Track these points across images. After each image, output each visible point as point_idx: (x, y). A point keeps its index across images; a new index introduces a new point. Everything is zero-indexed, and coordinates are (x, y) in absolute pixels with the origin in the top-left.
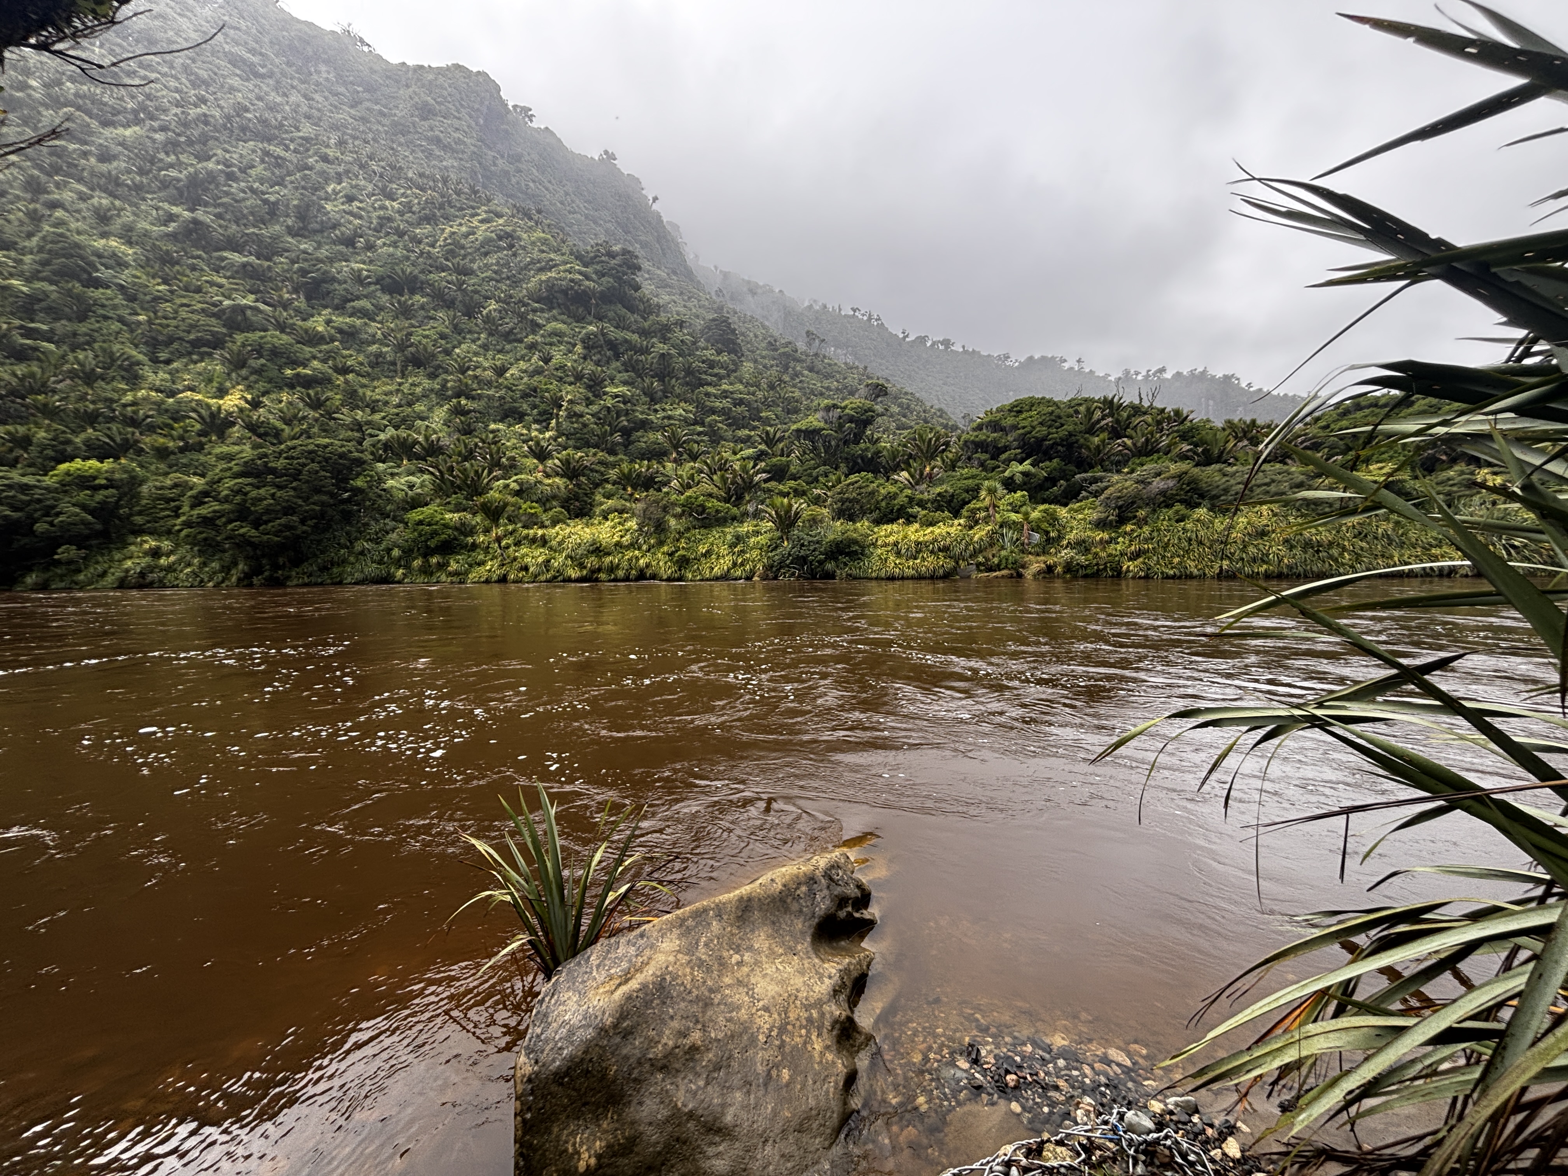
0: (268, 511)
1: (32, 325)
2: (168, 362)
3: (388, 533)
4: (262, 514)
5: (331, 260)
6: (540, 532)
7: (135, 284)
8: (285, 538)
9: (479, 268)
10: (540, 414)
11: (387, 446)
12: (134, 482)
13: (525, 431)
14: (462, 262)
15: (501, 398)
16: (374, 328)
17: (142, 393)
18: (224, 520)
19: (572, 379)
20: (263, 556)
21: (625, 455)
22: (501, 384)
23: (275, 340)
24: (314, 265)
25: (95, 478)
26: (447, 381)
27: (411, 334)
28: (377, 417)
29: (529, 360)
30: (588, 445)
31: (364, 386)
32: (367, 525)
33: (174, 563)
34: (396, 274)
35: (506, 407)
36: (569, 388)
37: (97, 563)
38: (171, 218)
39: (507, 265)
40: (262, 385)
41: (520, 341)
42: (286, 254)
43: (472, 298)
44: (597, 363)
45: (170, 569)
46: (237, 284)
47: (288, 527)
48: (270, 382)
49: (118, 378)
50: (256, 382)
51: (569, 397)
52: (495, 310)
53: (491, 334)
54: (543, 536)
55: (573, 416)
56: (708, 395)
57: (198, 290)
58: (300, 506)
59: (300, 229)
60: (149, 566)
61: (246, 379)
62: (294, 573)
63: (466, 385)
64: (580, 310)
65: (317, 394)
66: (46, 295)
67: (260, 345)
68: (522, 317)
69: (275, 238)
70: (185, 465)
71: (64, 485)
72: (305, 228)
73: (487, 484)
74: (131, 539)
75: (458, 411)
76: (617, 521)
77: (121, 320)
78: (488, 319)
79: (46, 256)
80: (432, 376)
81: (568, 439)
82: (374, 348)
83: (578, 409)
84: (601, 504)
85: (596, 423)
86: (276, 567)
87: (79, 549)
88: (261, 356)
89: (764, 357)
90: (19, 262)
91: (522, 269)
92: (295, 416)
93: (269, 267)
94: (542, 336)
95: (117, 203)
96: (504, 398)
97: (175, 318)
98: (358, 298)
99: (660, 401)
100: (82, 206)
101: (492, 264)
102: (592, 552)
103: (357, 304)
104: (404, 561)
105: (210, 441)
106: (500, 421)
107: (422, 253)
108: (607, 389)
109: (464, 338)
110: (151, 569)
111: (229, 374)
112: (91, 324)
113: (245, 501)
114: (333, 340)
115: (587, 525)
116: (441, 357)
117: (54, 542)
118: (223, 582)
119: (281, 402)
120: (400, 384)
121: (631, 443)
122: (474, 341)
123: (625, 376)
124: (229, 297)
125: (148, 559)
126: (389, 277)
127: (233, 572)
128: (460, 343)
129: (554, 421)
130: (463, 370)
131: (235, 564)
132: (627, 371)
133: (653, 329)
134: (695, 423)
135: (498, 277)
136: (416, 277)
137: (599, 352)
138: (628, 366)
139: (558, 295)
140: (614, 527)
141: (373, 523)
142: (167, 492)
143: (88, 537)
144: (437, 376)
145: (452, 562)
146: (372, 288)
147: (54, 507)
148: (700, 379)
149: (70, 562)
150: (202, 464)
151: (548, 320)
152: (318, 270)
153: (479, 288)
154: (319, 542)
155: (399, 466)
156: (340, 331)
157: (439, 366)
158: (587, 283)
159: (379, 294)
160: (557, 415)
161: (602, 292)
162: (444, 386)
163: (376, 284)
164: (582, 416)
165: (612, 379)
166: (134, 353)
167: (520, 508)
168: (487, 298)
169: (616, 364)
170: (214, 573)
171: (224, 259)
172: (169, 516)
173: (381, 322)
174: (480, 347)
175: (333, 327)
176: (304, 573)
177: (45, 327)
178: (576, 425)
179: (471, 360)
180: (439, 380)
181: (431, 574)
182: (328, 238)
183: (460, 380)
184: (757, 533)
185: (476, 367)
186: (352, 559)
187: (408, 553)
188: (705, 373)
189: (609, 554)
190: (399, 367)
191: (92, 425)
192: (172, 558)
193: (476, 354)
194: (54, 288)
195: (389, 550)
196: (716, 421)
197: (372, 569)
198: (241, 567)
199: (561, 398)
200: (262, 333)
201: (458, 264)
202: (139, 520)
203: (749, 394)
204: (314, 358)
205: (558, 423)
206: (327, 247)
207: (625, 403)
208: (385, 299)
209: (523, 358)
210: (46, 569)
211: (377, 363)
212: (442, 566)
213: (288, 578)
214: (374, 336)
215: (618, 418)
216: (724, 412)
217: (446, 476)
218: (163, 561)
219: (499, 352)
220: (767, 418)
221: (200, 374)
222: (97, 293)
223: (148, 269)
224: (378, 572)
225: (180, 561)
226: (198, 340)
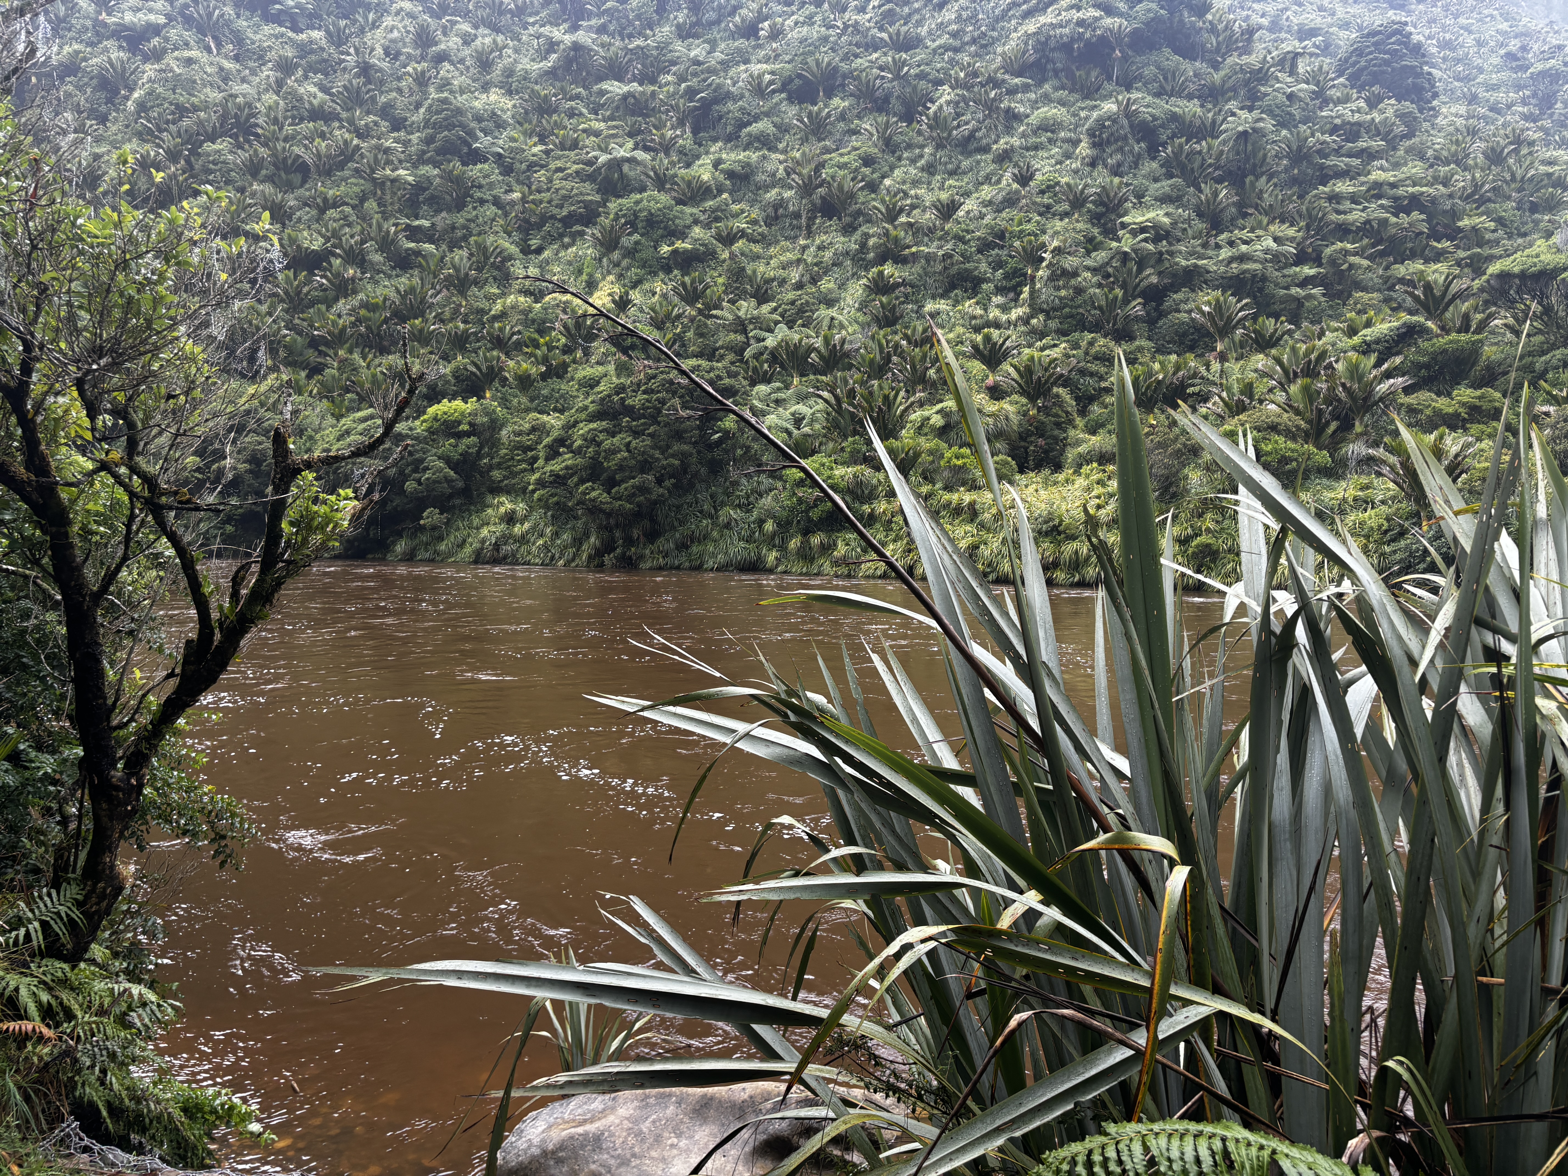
0: (621, 468)
1: (417, 223)
2: (539, 251)
3: (761, 496)
4: (615, 472)
5: (725, 65)
6: (968, 498)
7: (511, 150)
8: (639, 505)
9: (930, 33)
10: (1006, 276)
11: (774, 356)
12: (495, 425)
13: (979, 311)
14: (904, 29)
15: (947, 256)
16: (775, 162)
17: (511, 299)
18: (575, 479)
19: (1066, 207)
20: (617, 526)
21: (1149, 339)
22: (947, 233)
23: (652, 203)
24: (705, 80)
25: (459, 423)
26: (867, 236)
27: (821, 165)
28: (766, 308)
29: (999, 182)
30: (1082, 325)
31: (757, 257)
32: (736, 484)
33: (527, 532)
34: (809, 70)
35: (954, 270)
36: (1059, 225)
37: (458, 529)
38: (552, 46)
39: (973, 19)
40: (634, 273)
41: (986, 150)
42: (674, 69)
43: (915, 88)
44: (1116, 171)
45: (523, 540)
46: (616, 127)
47: (642, 489)
48: (643, 267)
49: (491, 280)
50: (628, 268)
51: (1055, 243)
52: (948, 103)
53: (939, 146)
54: (972, 504)
55: (1060, 275)
56: (1335, 198)
57: (575, 145)
58: (658, 459)
59: (693, 25)
60: (504, 536)
61: (617, 265)
62: (647, 552)
63: (896, 240)
64: (1094, 74)
65: (693, 282)
66: (429, 180)
67: (635, 214)
68: (991, 107)
69: (662, 47)
70: (547, 399)
71: (433, 433)
72: (698, 23)
73: (902, 416)
74: (489, 499)
75: (880, 287)
76: (1095, 477)
77: (497, 202)
78: (937, 122)
79: (430, 131)
80: (848, 230)
81: (1048, 317)
82: (772, 195)
83: (1070, 262)
84: (1078, 442)
85: (1100, 285)
86: (629, 541)
87: (441, 513)
88: (635, 230)
89: (1494, 88)
90: (406, 143)
91: (997, 20)
92: (668, 315)
93: (653, 93)
94: (1024, 135)
95: (500, 38)
96: (951, 256)
97: (548, 190)
98: (756, 119)
99: (1232, 224)
100: (467, 52)
101: (950, 23)
102: (1047, 534)
103: (755, 128)
104: (778, 540)
105: (574, 361)
106: (942, 296)
107: (846, 26)
108: (1126, 219)
109: (900, 159)
110: (505, 538)
111: (600, 260)
112: (469, 212)
113: (598, 453)
114: (720, 191)
115: (1046, 483)
116: (861, 197)
117: (421, 503)
118: (573, 560)
119: (654, 294)
120: (804, 248)
121: (1162, 314)
122: (913, 161)
123: (1165, 186)
124: (605, 150)
125: (503, 526)
126: (799, 76)
127: (585, 547)
128: (892, 168)
129: (1026, 289)
130: (892, 215)
131: (587, 535)
132: (1170, 176)
133: (1231, 83)
134: (1301, 259)
135: (957, 43)
136: (836, 69)
137: (1121, 150)
138: (1171, 168)
139: (1056, 55)
140: (1089, 489)
141: (744, 481)
142: (525, 438)
143: (451, 496)
144: (855, 229)
145: (840, 543)
146: (777, 98)
147: (422, 461)
148: (1322, 167)
149: (434, 528)
150: (562, 396)
151: (1034, 105)
152: (710, 85)
153: (927, 69)
154: (679, 507)
155: (787, 387)
156: (731, 175)
157: (859, 213)
158: (1108, 21)
159: (784, 107)
160: (1033, 278)
161: (1135, 31)
162: (863, 245)
163: (780, 91)
164: (1075, 274)
165: (1140, 196)
166: (507, 245)
167: (942, 456)
168: (939, 83)
169: (1151, 166)
170: (566, 547)
171: (602, 93)
172: (525, 470)
173: (785, 151)
174: (922, 169)
175: (722, 171)
176: (660, 552)
177: (426, 223)
178: (1063, 293)
179: (906, 195)
180: (857, 235)
181: (812, 560)
182: (725, 30)
183: (887, 234)
184: (1365, 503)
185: (913, 207)
186: (715, 534)
187: (784, 526)
188: (1337, 152)
189: (1073, 538)
190: (804, 221)
191: (463, 349)
192: (527, 526)
193: (915, 183)
194: (436, 172)
195: (761, 522)
196: (1347, 253)
197: (737, 549)
198: (592, 540)
199: (1043, 246)
200: (638, 196)
201: (898, 33)
202: (496, 474)
203: (1436, 180)
204: (696, 222)
205: (1032, 292)
206: (723, 46)
207: (1156, 240)
208: (791, 112)
209: (988, 179)
210: (413, 536)
211: (777, 218)
212: (827, 549)
213: (642, 557)
214: (774, 175)
215: (1140, 270)
216: (1366, 229)
217: (845, 405)
218: (517, 529)
219: (952, 173)
220: (1474, 229)
221: (570, 263)
222: (475, 171)
223: (526, 126)
224: (745, 554)
225: (534, 528)
226: (571, 215)
